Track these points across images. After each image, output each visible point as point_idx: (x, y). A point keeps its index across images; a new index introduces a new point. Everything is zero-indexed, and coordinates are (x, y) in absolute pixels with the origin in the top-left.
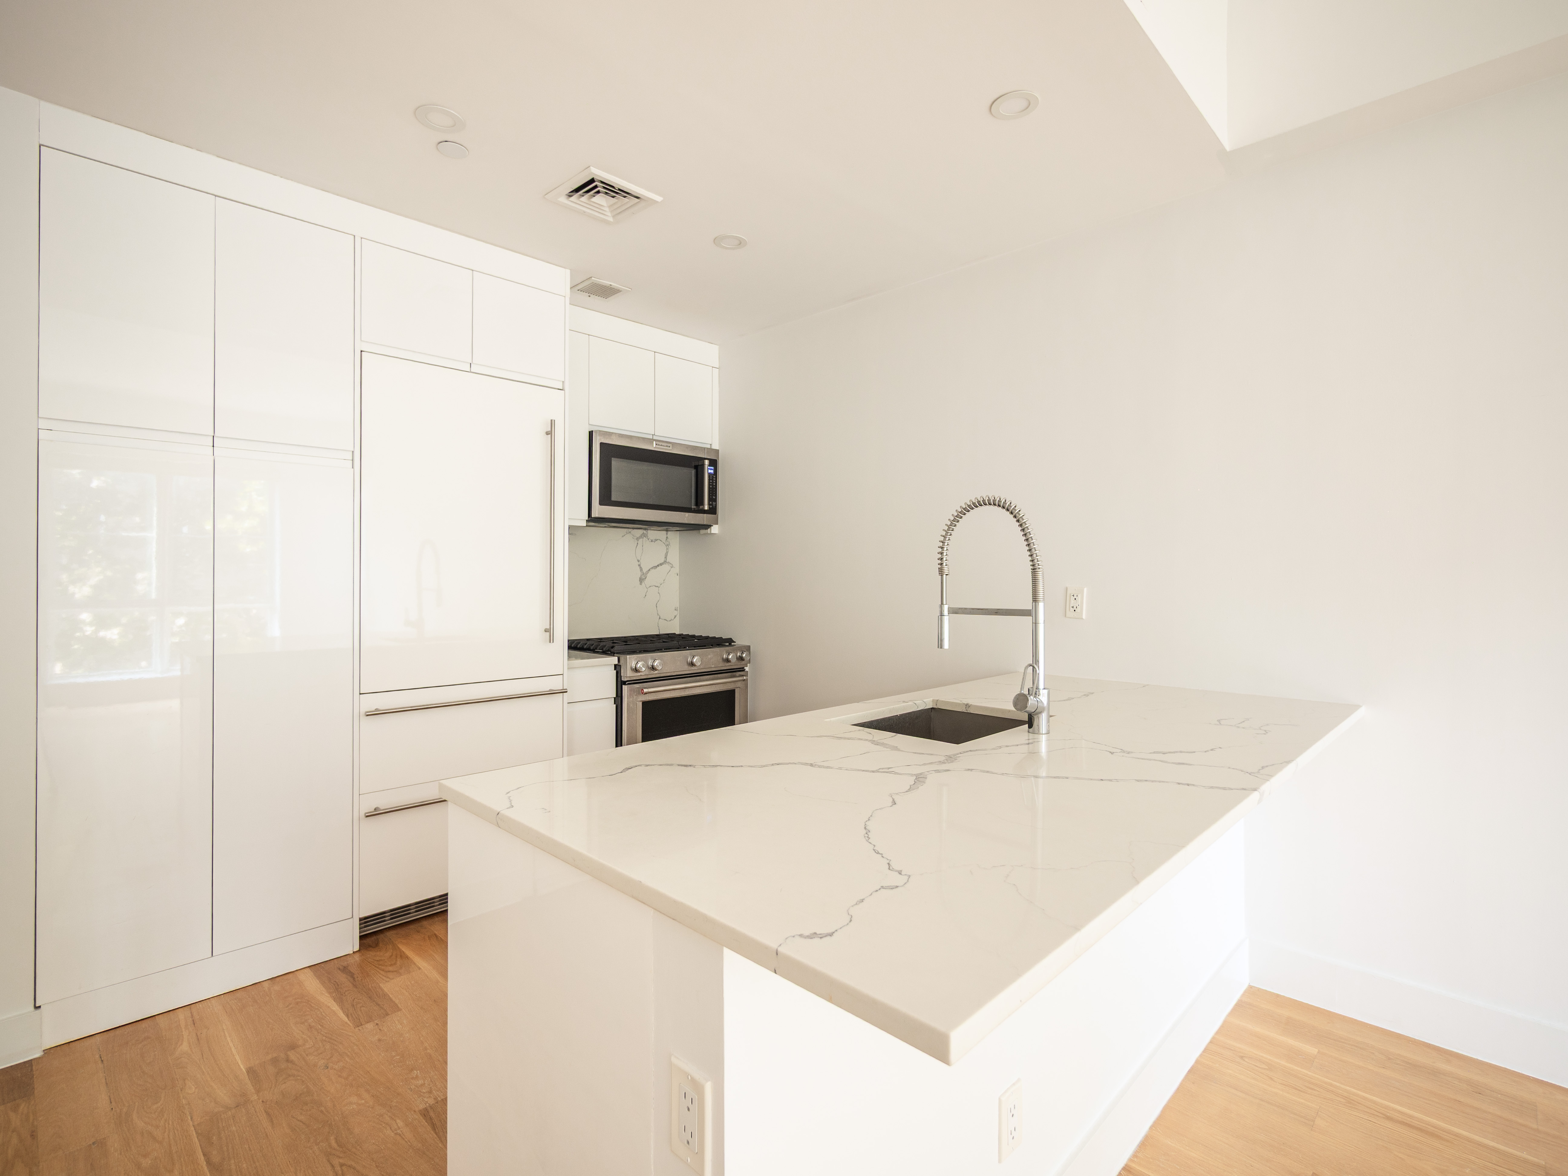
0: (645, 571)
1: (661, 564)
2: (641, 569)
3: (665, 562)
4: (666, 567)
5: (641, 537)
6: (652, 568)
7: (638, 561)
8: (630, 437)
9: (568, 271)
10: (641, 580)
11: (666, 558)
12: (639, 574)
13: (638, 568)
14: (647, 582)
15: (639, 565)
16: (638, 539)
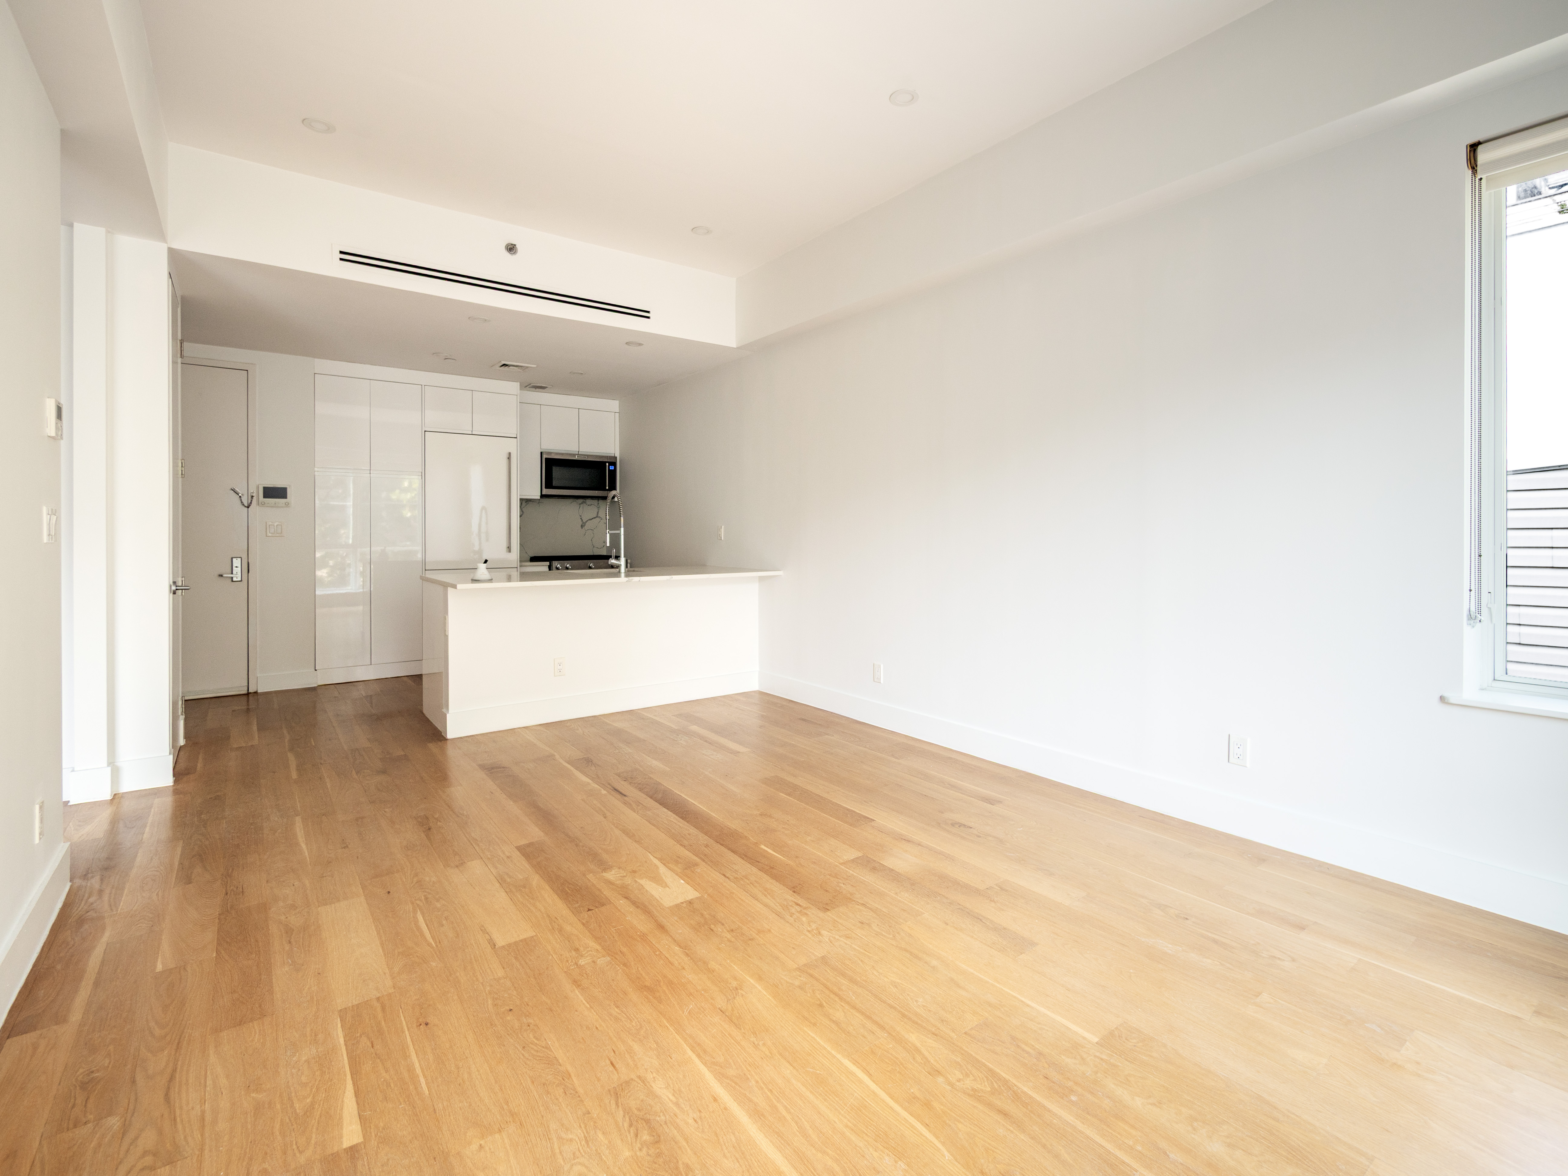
0: (584, 521)
1: (594, 518)
2: (582, 520)
3: (597, 517)
4: (597, 519)
5: (582, 503)
6: (589, 520)
7: (580, 516)
8: (562, 454)
9: (519, 383)
10: (582, 526)
11: (598, 514)
12: (581, 523)
13: (581, 520)
14: (586, 527)
15: (581, 518)
16: (580, 504)
